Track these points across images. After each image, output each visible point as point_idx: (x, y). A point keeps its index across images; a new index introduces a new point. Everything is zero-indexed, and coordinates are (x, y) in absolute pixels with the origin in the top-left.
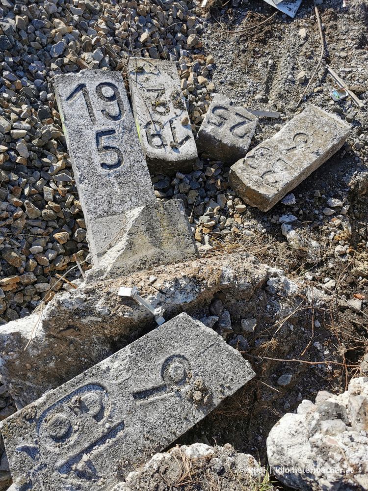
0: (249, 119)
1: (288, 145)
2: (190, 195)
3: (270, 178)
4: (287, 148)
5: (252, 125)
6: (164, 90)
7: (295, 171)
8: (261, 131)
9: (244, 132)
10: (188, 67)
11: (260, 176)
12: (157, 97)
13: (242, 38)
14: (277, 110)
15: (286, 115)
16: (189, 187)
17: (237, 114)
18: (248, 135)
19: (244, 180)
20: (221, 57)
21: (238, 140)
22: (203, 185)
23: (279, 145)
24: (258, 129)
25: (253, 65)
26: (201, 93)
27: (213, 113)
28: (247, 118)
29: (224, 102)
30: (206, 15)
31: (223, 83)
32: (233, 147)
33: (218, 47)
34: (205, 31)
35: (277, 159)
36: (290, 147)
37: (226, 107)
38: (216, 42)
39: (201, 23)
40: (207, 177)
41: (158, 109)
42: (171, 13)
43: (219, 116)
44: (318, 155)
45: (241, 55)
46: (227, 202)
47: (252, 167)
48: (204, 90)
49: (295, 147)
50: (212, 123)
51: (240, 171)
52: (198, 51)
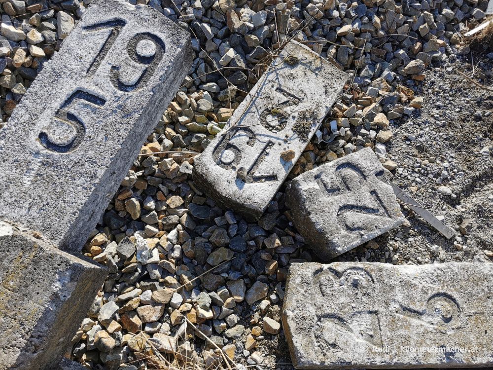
0: (387, 211)
1: (412, 300)
2: (217, 252)
3: (330, 330)
4: (405, 303)
5: (384, 224)
6: (300, 100)
7: (381, 354)
8: (405, 238)
9: (360, 224)
10: (379, 95)
11: (319, 313)
12: (283, 104)
13: (488, 101)
14: (457, 227)
15: (465, 243)
16: (228, 241)
17: (373, 192)
18: (363, 232)
19: (291, 299)
20: (438, 107)
21: (337, 229)
22: (250, 252)
23: (397, 289)
24: (402, 232)
25: (476, 144)
26: (363, 135)
27: (338, 168)
28: (385, 208)
29: (369, 164)
30: (461, 48)
31: (410, 140)
32: (321, 234)
33: (444, 93)
34: (446, 65)
35: (371, 309)
36: (411, 306)
37: (367, 173)
38: (447, 87)
39: (448, 54)
40: (264, 247)
41: (269, 118)
42: (411, 20)
43: (343, 179)
44: (448, 358)
45: (468, 121)
46: (264, 299)
47: (321, 289)
48: (373, 134)
49: (420, 314)
50: (322, 181)
51: (298, 281)
52: (412, 84)
